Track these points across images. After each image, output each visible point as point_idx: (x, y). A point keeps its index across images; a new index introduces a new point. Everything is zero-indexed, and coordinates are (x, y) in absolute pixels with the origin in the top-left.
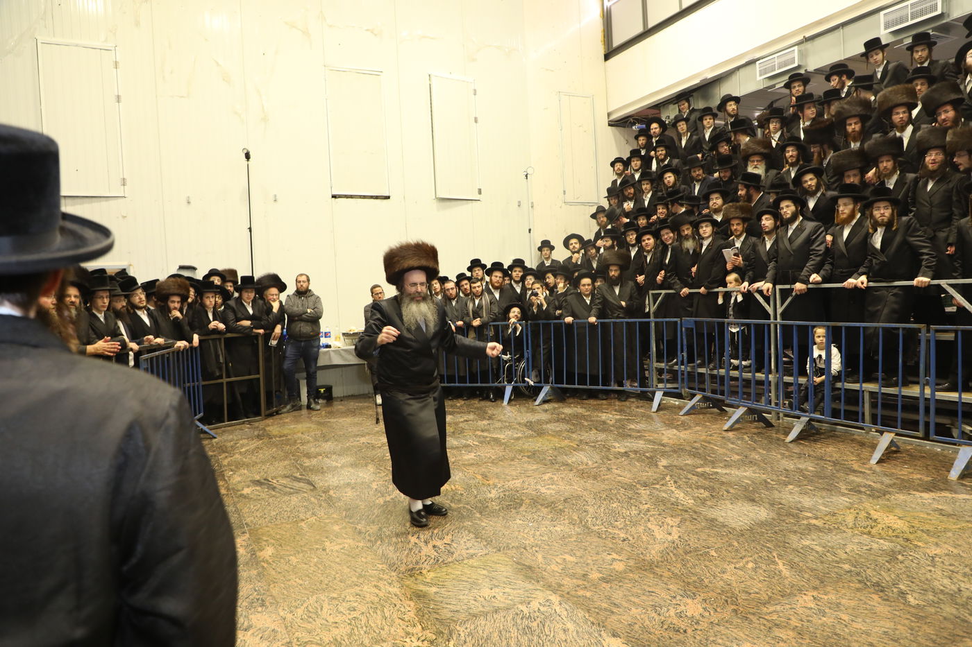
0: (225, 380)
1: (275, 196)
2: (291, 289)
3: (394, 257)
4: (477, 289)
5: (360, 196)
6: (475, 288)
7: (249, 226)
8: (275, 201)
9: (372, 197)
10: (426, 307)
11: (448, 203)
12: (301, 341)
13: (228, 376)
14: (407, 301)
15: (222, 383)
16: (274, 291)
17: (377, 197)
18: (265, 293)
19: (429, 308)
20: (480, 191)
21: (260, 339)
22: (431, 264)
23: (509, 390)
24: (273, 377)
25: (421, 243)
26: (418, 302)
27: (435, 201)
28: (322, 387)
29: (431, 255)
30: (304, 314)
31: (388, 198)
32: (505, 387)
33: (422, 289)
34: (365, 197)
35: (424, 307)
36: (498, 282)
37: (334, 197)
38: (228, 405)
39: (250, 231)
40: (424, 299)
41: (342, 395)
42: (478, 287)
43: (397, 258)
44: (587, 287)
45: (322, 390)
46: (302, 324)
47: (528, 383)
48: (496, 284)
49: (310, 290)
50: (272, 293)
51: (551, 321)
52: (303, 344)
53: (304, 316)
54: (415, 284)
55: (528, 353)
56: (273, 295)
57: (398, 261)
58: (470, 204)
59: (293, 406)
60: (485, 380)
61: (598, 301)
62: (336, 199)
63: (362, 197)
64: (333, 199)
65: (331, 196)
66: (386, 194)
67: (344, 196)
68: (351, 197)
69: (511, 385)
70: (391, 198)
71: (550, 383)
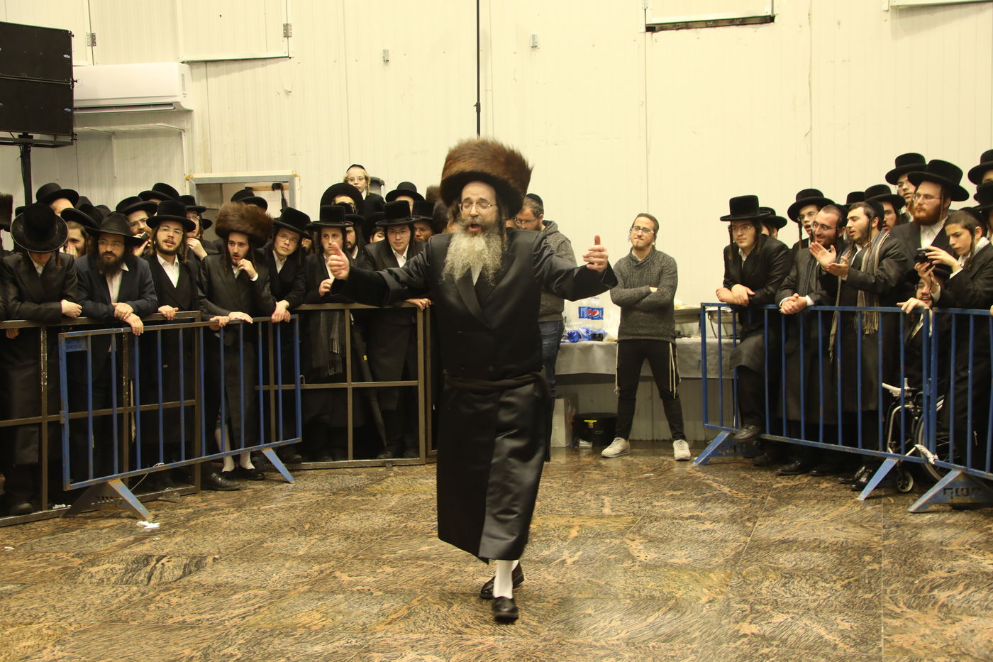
0: (350, 385)
1: (534, 37)
5: (706, 21)
8: (534, 47)
9: (731, 22)
11: (924, 17)
13: (358, 376)
15: (346, 389)
17: (743, 22)
21: (420, 316)
27: (888, 16)
28: (590, 416)
31: (770, 19)
34: (715, 23)
36: (919, 209)
37: (651, 29)
38: (354, 429)
39: (478, 109)
41: (650, 439)
45: (591, 422)
47: (924, 456)
48: (917, 214)
62: (655, 34)
63: (709, 24)
64: (649, 34)
65: (644, 29)
66: (766, 12)
67: (671, 25)
68: (687, 25)
69: (898, 457)
70: (776, 20)
71: (965, 465)
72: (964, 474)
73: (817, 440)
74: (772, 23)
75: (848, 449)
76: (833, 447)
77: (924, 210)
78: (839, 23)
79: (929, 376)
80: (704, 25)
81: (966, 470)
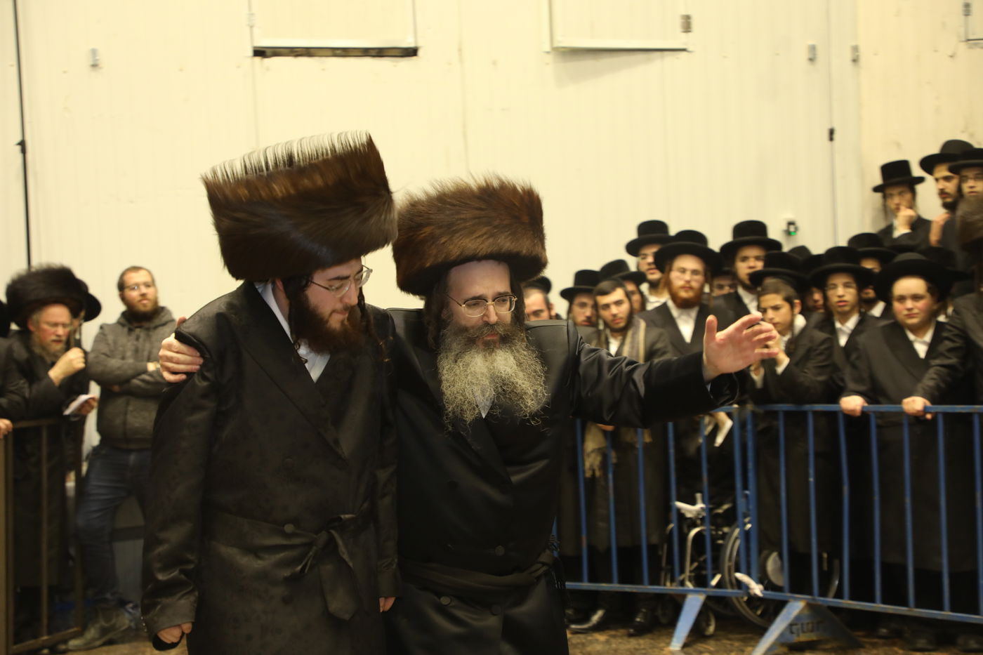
1: (94, 52)
2: (112, 310)
3: (420, 226)
4: (614, 310)
5: (333, 49)
6: (607, 306)
7: (19, 139)
8: (94, 66)
9: (366, 52)
10: (511, 360)
12: (129, 451)
14: (455, 345)
16: (59, 313)
17: (380, 53)
18: (35, 317)
19: (519, 364)
20: (687, 25)
22: (524, 246)
23: (693, 604)
24: (44, 546)
25: (496, 184)
26: (489, 347)
27: (549, 58)
29: (526, 219)
30: (134, 377)
31: (411, 52)
32: (683, 597)
33: (501, 313)
34: (345, 52)
35: (506, 363)
36: (688, 287)
37: (260, 53)
39: (24, 151)
40: (506, 340)
42: (618, 303)
43: (428, 230)
44: (909, 304)
46: (134, 405)
47: (747, 587)
48: (683, 294)
49: (163, 309)
50: (54, 320)
51: (807, 407)
52: (132, 458)
53: (135, 381)
54: (478, 301)
55: (746, 499)
56: (56, 325)
57: (433, 238)
58: (658, 65)
59: (104, 631)
60: (629, 575)
61: (948, 344)
62: (266, 60)
63: (338, 52)
64: (258, 59)
65: (250, 53)
66: (408, 43)
67: (288, 50)
68: (308, 52)
69: (704, 592)
70: (420, 53)
71: (810, 593)
72: (810, 606)
73: (580, 580)
74: (414, 58)
75: (628, 588)
76: (604, 586)
77: (691, 288)
78: (495, 63)
79: (745, 487)
80: (330, 53)
81: (814, 599)
